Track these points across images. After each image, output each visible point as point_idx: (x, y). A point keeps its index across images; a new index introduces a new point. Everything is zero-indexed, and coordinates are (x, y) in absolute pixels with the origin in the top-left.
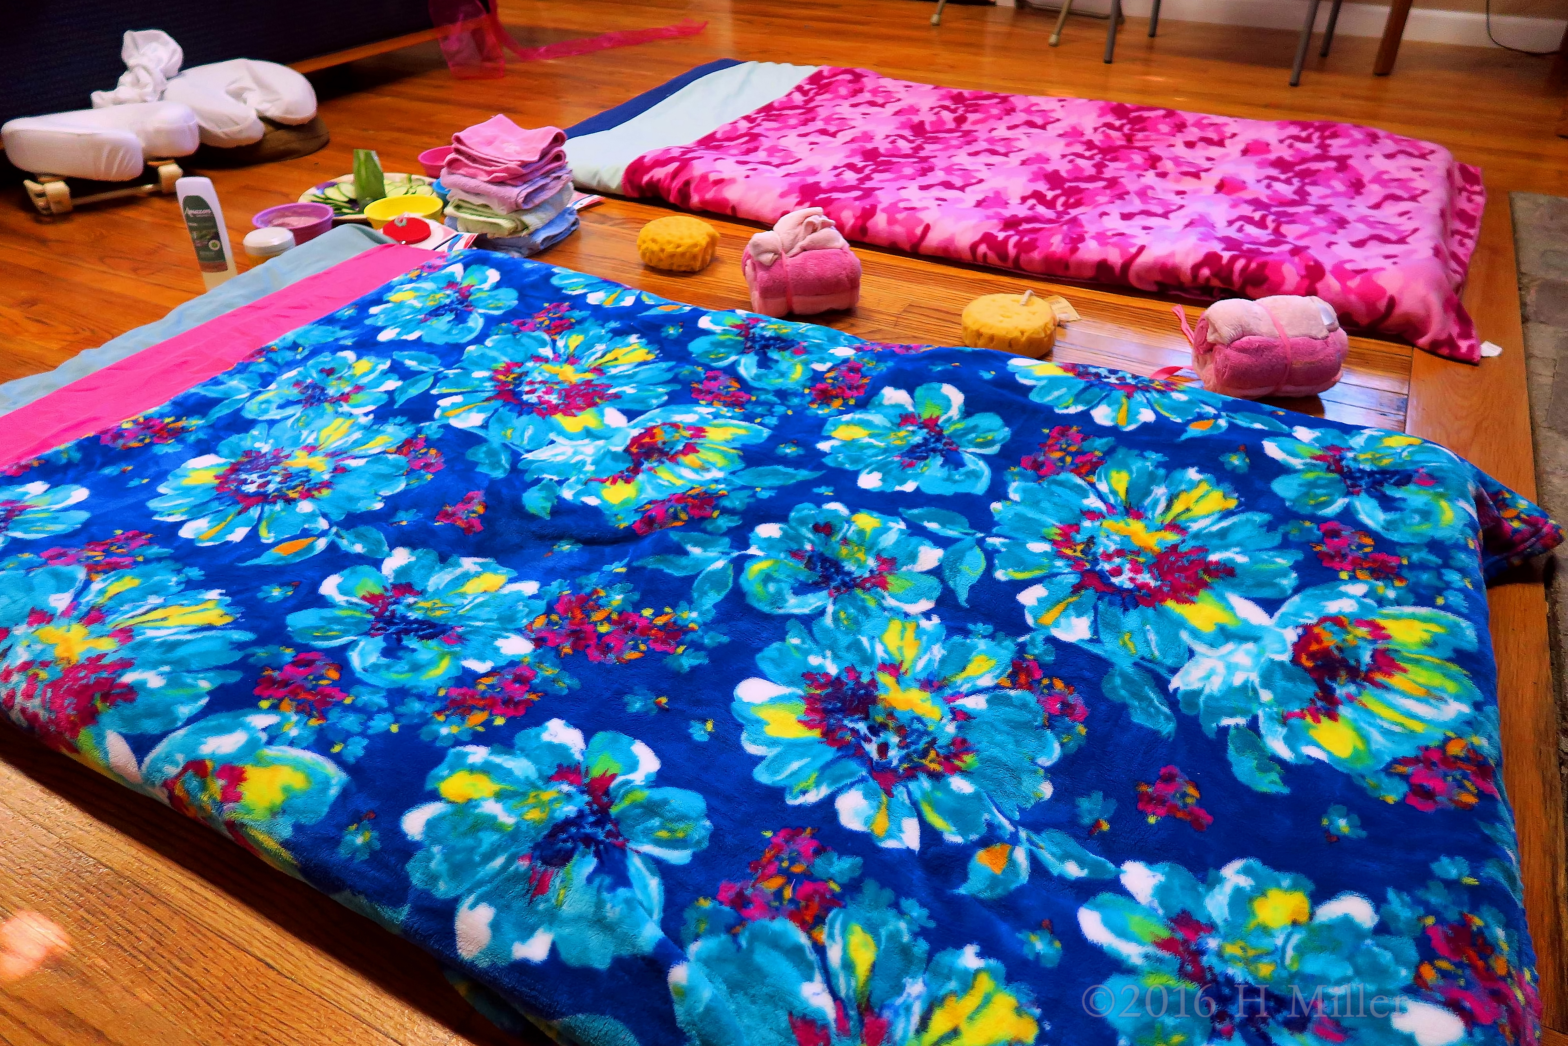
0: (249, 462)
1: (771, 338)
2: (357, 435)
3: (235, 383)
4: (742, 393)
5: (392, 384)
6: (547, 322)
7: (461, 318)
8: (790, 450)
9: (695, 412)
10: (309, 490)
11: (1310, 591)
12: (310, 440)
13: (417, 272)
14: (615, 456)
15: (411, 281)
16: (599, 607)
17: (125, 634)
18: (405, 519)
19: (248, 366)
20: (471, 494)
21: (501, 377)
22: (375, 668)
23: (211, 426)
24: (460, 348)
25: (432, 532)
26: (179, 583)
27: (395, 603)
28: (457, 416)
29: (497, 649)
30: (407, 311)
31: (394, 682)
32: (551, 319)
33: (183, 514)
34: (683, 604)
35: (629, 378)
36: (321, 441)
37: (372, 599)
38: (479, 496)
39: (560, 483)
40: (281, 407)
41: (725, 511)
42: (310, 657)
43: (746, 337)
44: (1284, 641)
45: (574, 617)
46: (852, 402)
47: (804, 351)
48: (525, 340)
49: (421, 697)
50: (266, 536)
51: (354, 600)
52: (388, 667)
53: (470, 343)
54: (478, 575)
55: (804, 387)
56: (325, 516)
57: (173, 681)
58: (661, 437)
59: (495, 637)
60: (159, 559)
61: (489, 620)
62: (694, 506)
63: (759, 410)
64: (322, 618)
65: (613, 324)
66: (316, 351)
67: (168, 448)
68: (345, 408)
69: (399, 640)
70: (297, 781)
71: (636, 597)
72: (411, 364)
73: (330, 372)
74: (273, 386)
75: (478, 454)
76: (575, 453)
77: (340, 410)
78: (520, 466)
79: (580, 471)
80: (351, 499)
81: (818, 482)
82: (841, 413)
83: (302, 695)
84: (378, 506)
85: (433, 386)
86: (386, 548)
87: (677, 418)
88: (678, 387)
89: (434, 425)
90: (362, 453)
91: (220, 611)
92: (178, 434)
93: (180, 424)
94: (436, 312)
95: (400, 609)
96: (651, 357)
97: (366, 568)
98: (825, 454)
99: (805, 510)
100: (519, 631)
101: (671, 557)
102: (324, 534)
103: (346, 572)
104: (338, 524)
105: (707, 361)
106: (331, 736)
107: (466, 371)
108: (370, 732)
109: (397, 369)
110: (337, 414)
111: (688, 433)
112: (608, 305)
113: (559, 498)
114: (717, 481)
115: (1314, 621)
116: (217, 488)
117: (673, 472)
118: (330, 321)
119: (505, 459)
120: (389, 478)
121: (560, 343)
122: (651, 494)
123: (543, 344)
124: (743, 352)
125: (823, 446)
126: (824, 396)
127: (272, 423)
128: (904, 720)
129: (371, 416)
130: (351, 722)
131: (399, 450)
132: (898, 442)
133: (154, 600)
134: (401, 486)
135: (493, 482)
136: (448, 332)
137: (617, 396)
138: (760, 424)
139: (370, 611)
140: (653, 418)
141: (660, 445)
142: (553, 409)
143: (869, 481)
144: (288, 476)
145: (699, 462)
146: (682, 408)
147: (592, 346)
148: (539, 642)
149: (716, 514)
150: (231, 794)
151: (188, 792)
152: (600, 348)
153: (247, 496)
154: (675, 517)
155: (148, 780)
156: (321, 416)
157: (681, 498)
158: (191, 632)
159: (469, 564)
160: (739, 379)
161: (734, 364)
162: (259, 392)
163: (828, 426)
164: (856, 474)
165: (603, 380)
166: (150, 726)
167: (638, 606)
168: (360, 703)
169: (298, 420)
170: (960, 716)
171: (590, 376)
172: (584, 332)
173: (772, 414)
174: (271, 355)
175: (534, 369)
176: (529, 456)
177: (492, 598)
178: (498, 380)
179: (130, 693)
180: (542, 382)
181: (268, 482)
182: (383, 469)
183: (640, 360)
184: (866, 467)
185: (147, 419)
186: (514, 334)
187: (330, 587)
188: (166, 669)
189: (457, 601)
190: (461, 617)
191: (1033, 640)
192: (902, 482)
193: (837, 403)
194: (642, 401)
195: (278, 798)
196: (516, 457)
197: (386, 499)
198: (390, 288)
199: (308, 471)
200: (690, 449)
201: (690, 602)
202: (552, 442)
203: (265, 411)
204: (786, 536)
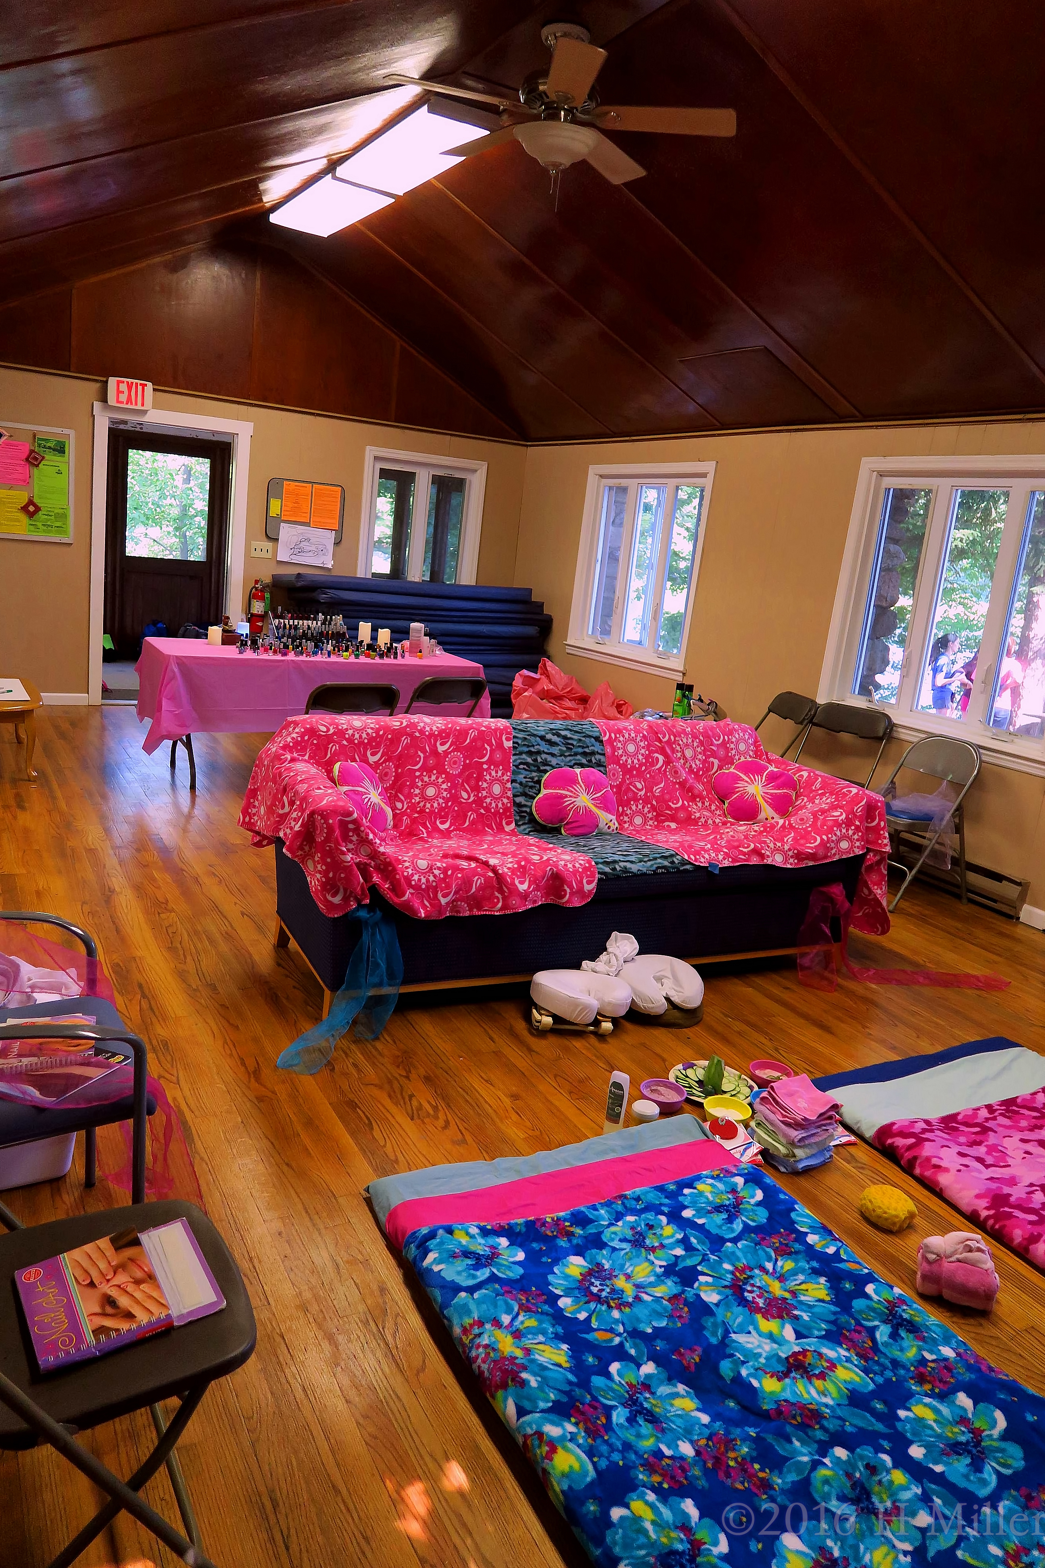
0: (598, 1272)
1: (906, 1320)
2: (652, 1279)
3: (602, 1212)
4: (871, 1352)
5: (679, 1251)
6: (777, 1245)
7: (730, 1220)
8: (879, 1406)
9: (837, 1351)
10: (620, 1304)
12: (629, 1271)
13: (717, 1172)
14: (779, 1358)
15: (712, 1178)
16: (734, 1450)
17: (527, 1351)
18: (660, 1345)
19: (612, 1203)
20: (696, 1347)
21: (738, 1274)
22: (620, 1426)
23: (585, 1237)
24: (722, 1241)
25: (670, 1361)
26: (552, 1333)
27: (639, 1393)
28: (705, 1292)
29: (677, 1446)
30: (703, 1200)
31: (627, 1438)
32: (780, 1243)
33: (562, 1291)
34: (776, 1472)
35: (809, 1307)
36: (635, 1273)
37: (631, 1385)
38: (699, 1351)
39: (743, 1363)
40: (621, 1240)
41: (822, 1428)
42: (596, 1404)
43: (891, 1311)
45: (720, 1449)
46: (937, 1390)
47: (923, 1339)
48: (760, 1252)
49: (636, 1453)
50: (594, 1324)
51: (623, 1382)
52: (627, 1429)
53: (730, 1240)
54: (683, 1397)
55: (912, 1365)
56: (623, 1324)
57: (540, 1388)
58: (810, 1359)
59: (679, 1439)
60: (547, 1314)
61: (679, 1427)
62: (807, 1416)
63: (876, 1368)
64: (607, 1386)
65: (815, 1264)
66: (648, 1208)
67: (562, 1243)
68: (651, 1257)
69: (636, 1416)
70: (576, 1466)
71: (754, 1454)
72: (694, 1241)
73: (651, 1227)
74: (620, 1223)
75: (708, 1322)
76: (759, 1346)
77: (649, 1257)
78: (727, 1341)
79: (757, 1360)
80: (639, 1320)
81: (885, 1436)
82: (927, 1395)
83: (589, 1424)
84: (649, 1331)
85: (699, 1264)
86: (645, 1359)
87: (824, 1351)
88: (834, 1328)
89: (693, 1292)
90: (651, 1293)
91: (566, 1359)
92: (570, 1235)
93: (572, 1229)
94: (718, 1209)
95: (641, 1398)
96: (828, 1298)
97: (632, 1365)
98: (899, 1419)
99: (866, 1451)
100: (692, 1442)
101: (782, 1440)
102: (619, 1335)
103: (623, 1363)
104: (628, 1333)
105: (859, 1317)
106: (595, 1451)
107: (721, 1261)
108: (611, 1459)
109: (685, 1242)
110: (648, 1260)
111: (825, 1364)
112: (818, 1248)
113: (739, 1373)
114: (827, 1406)
116: (580, 1282)
117: (805, 1387)
118: (661, 1189)
119: (720, 1332)
120: (660, 1315)
121: (779, 1263)
122: (788, 1395)
123: (769, 1259)
124: (885, 1322)
125: (902, 1413)
126: (921, 1379)
127: (614, 1249)
129: (663, 1269)
130: (604, 1449)
131: (669, 1300)
132: (950, 1435)
133: (541, 1338)
134: (663, 1323)
135: (710, 1345)
136: (720, 1227)
137: (797, 1318)
138: (871, 1378)
139: (627, 1392)
140: (810, 1344)
141: (807, 1365)
142: (758, 1310)
143: (916, 1452)
144: (613, 1291)
145: (822, 1388)
146: (830, 1344)
147: (796, 1274)
148: (698, 1453)
149: (817, 1427)
150: (549, 1456)
151: (533, 1445)
152: (801, 1277)
153: (592, 1293)
154: (794, 1417)
155: (518, 1429)
156: (638, 1256)
157: (802, 1407)
158: (553, 1364)
159: (681, 1388)
160: (874, 1340)
161: (876, 1327)
162: (612, 1224)
163: (912, 1401)
164: (910, 1443)
165: (793, 1302)
166: (527, 1405)
167: (754, 1460)
168: (610, 1442)
169: (626, 1254)
171: (787, 1295)
172: (796, 1261)
173: (882, 1375)
174: (626, 1201)
175: (759, 1275)
176: (733, 1335)
177: (684, 1416)
178: (736, 1276)
179: (523, 1383)
180: (759, 1287)
181: (603, 1290)
182: (658, 1308)
183: (821, 1297)
184: (919, 1441)
185: (559, 1219)
186: (756, 1244)
187: (614, 1368)
188: (539, 1379)
189: (669, 1408)
190: (667, 1418)
192: (936, 1463)
193: (927, 1387)
194: (809, 1328)
195: (567, 1469)
196: (727, 1332)
197: (654, 1328)
198: (699, 1178)
199: (623, 1291)
200: (822, 1376)
201: (781, 1472)
202: (749, 1333)
203: (613, 1240)
204: (848, 1462)
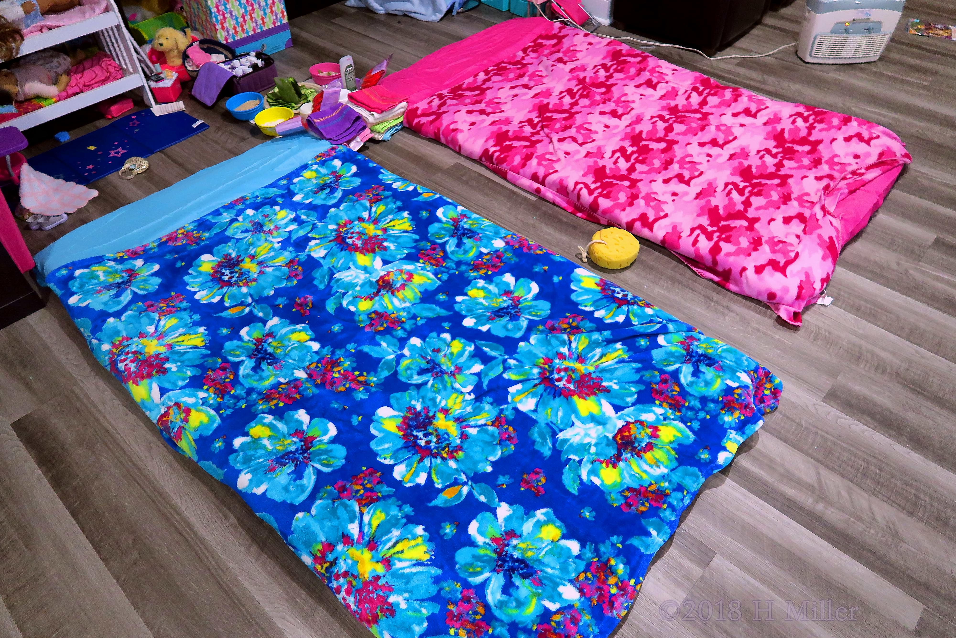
11: (638, 406)
44: (615, 426)
115: (633, 421)
128: (441, 433)
170: (464, 436)
191: (507, 408)
